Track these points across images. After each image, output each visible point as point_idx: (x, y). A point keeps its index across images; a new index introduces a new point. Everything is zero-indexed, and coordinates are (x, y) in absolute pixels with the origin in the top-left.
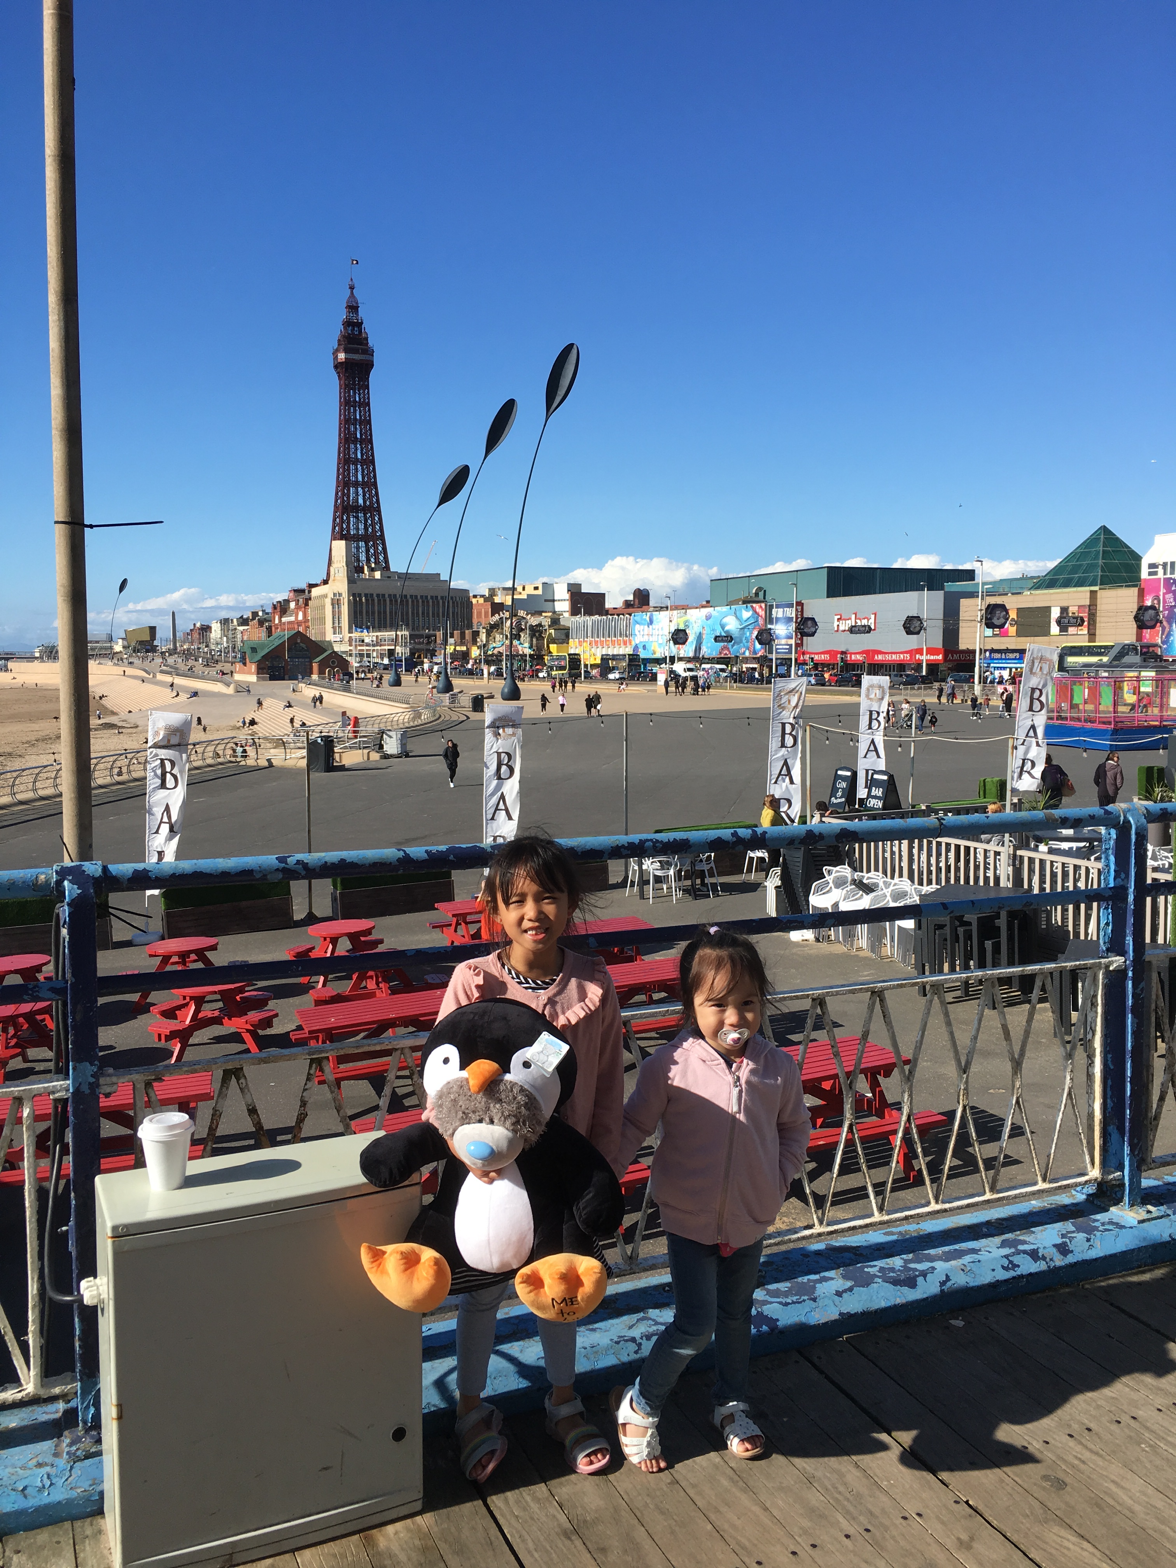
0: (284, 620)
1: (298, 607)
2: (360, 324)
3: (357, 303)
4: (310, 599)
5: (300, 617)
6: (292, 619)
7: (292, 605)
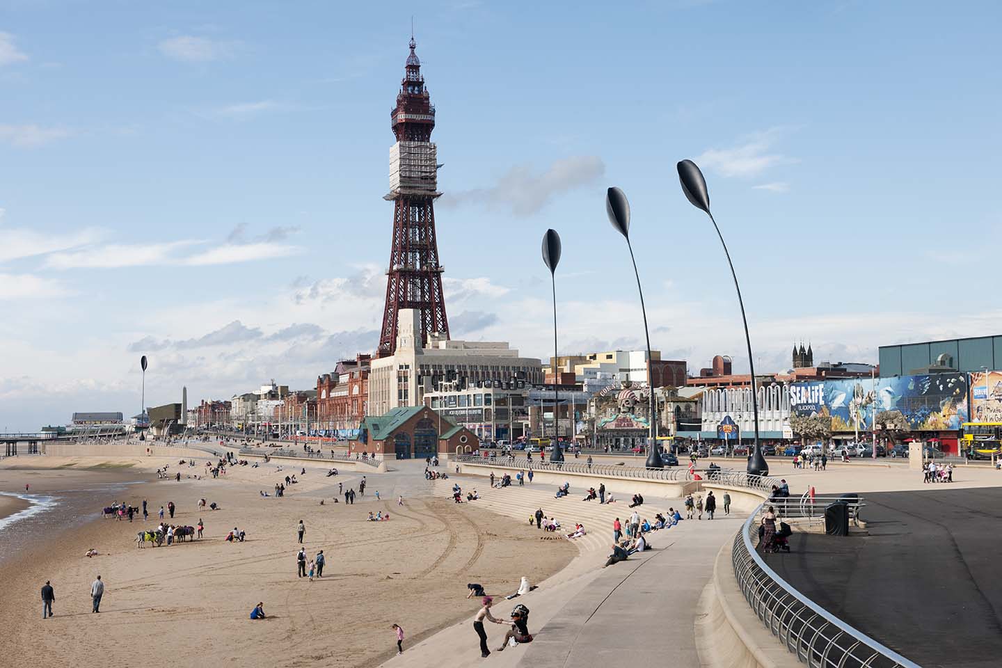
0: (332, 394)
1: (352, 380)
2: (419, 84)
3: (418, 62)
4: (369, 371)
5: (356, 390)
6: (345, 393)
7: (344, 379)
